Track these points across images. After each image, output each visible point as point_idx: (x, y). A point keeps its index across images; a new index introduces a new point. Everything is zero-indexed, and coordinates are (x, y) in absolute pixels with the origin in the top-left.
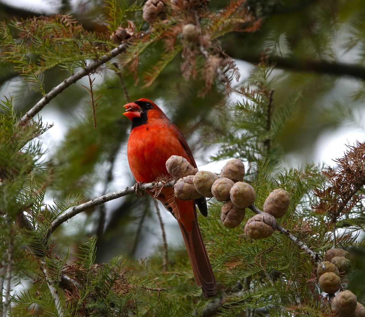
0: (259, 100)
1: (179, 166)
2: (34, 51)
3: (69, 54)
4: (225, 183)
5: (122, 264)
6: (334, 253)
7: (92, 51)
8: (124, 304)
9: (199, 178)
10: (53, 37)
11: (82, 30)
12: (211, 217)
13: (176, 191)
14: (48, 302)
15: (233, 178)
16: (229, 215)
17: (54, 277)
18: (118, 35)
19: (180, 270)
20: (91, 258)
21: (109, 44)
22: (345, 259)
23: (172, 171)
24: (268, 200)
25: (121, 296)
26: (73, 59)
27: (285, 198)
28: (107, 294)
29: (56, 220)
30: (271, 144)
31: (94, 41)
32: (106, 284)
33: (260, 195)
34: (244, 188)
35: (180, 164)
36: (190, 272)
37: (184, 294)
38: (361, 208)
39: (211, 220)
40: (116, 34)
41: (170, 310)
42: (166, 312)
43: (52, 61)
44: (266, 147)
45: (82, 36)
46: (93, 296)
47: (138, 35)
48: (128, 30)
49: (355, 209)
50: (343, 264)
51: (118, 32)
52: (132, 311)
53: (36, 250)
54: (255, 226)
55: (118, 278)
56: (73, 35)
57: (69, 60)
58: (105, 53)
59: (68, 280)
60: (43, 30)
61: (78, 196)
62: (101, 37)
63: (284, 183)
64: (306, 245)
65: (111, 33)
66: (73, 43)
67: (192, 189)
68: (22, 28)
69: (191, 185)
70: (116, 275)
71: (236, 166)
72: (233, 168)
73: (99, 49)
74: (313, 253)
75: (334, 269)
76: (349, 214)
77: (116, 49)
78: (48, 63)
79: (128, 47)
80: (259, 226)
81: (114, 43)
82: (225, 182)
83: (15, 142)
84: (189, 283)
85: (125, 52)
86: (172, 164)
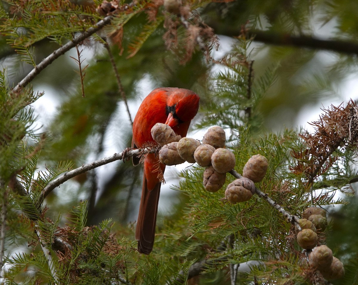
0: (239, 70)
1: (163, 133)
2: (24, 24)
3: (57, 27)
4: (206, 150)
5: (112, 226)
6: (311, 211)
7: (79, 23)
8: (113, 264)
9: (182, 145)
10: (41, 10)
11: (69, 4)
12: (195, 180)
13: (160, 156)
14: (42, 263)
15: (215, 144)
16: (211, 180)
17: (48, 239)
18: (104, 8)
19: (167, 232)
20: (82, 221)
21: (95, 17)
22: (322, 216)
23: (157, 138)
24: (247, 165)
25: (111, 257)
26: (61, 32)
27: (263, 163)
28: (98, 255)
29: (49, 186)
30: (252, 111)
31: (80, 13)
32: (97, 246)
33: (241, 159)
34: (224, 154)
35: (164, 131)
36: (177, 233)
37: (171, 254)
38: (337, 170)
39: (196, 183)
40: (102, 6)
41: (158, 269)
42: (154, 271)
43: (41, 33)
44: (247, 115)
45: (70, 10)
46: (85, 257)
47: (122, 8)
48: (113, 3)
49: (332, 171)
50: (320, 221)
51: (103, 5)
52: (122, 271)
53: (30, 214)
54: (235, 190)
55: (108, 239)
56: (61, 9)
57: (57, 33)
58: (91, 25)
59: (61, 242)
60: (32, 4)
61: (69, 162)
62: (87, 9)
63: (263, 146)
64: (283, 208)
65: (97, 6)
66: (61, 16)
67: (176, 155)
68: (13, 2)
69: (175, 151)
70: (106, 237)
71: (217, 133)
72: (214, 135)
73: (86, 21)
74: (289, 215)
75: (311, 226)
76: (326, 176)
77: (102, 21)
78: (38, 35)
79: (112, 19)
80: (239, 190)
81: (100, 16)
82: (207, 148)
83: (7, 110)
84: (176, 244)
85: (110, 24)
86: (157, 132)
